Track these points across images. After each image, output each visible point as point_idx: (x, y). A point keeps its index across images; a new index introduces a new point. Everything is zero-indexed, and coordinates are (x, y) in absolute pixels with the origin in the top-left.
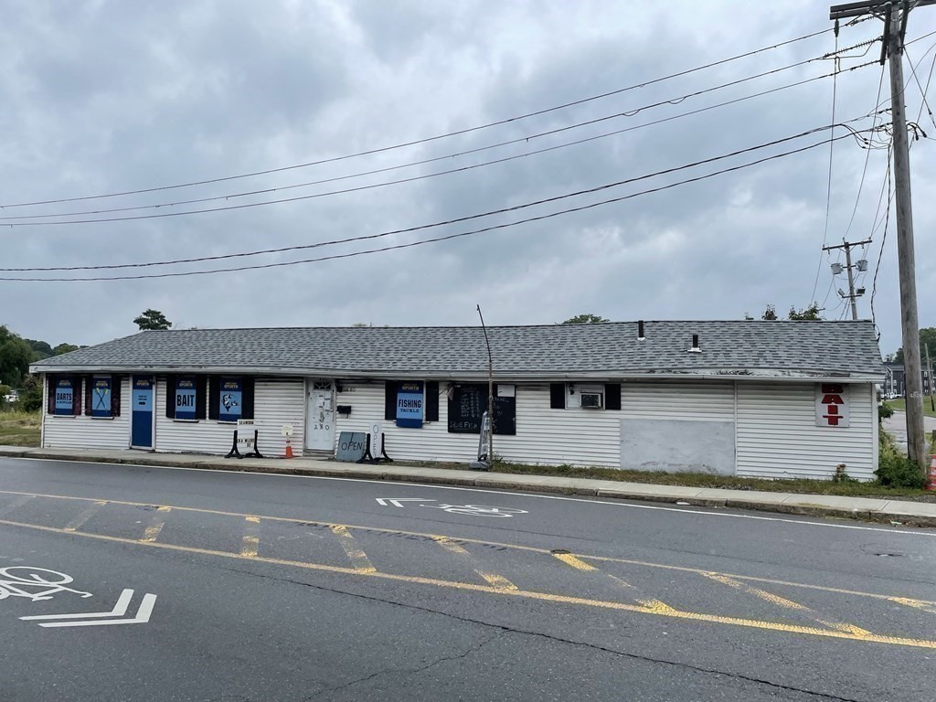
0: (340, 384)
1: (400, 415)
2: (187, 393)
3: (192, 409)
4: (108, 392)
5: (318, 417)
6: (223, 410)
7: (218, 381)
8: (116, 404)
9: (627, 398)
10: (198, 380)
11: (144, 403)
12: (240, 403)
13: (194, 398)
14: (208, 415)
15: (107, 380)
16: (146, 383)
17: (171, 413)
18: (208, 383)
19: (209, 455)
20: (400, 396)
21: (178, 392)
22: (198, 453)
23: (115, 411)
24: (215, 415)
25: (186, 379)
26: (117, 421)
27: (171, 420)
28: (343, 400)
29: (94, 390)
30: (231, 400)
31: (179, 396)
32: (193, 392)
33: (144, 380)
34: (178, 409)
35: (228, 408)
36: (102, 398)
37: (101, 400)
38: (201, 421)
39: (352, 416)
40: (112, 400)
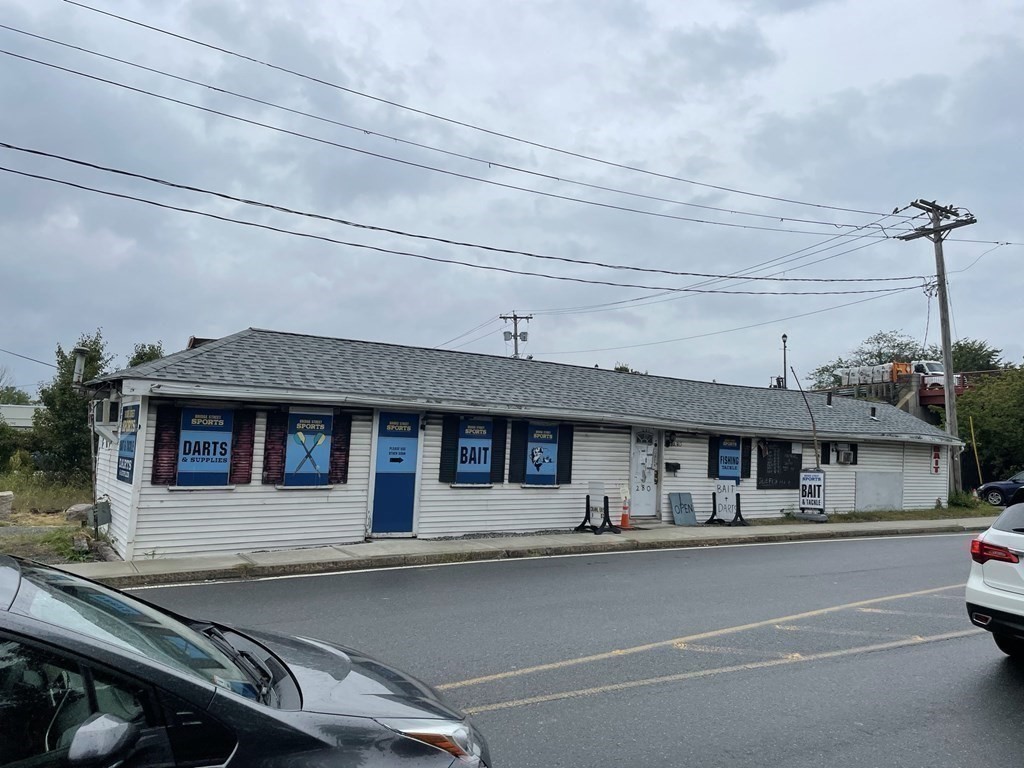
0: (671, 437)
1: (722, 472)
2: (476, 442)
3: (486, 468)
4: (324, 441)
5: (640, 477)
6: (531, 469)
7: (524, 427)
8: (341, 462)
9: (863, 455)
10: (496, 424)
11: (399, 460)
12: (554, 458)
13: (489, 452)
14: (506, 477)
15: (324, 419)
16: (405, 427)
17: (449, 474)
18: (509, 431)
19: (507, 535)
20: (723, 453)
21: (462, 442)
22: (494, 535)
23: (338, 473)
24: (519, 476)
25: (477, 424)
26: (338, 491)
27: (446, 486)
28: (669, 455)
29: (290, 438)
30: (541, 453)
31: (463, 448)
32: (488, 443)
33: (402, 422)
34: (461, 468)
35: (538, 466)
36: (307, 448)
37: (309, 455)
38: (496, 486)
39: (678, 474)
40: (332, 455)
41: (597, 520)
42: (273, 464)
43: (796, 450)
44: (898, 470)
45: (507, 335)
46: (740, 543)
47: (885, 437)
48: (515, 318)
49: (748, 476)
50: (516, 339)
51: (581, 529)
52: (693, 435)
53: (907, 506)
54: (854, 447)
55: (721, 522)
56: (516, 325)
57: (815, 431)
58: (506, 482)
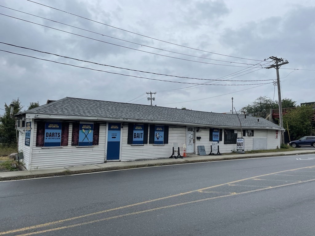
0: (198, 129)
1: (213, 139)
2: (139, 132)
3: (142, 139)
4: (91, 132)
5: (189, 141)
6: (156, 140)
7: (153, 127)
8: (96, 138)
9: (255, 133)
10: (145, 126)
11: (115, 137)
12: (163, 136)
13: (143, 135)
14: (148, 142)
15: (91, 125)
16: (117, 127)
17: (130, 141)
18: (149, 128)
19: (149, 160)
20: (214, 133)
21: (134, 132)
22: (145, 160)
23: (96, 142)
24: (152, 142)
25: (139, 126)
26: (96, 148)
27: (130, 145)
28: (198, 134)
29: (80, 131)
30: (159, 135)
31: (135, 134)
32: (142, 132)
33: (114, 126)
34: (134, 140)
35: (158, 139)
36: (86, 135)
37: (86, 136)
38: (145, 145)
39: (200, 140)
40: (93, 136)
41: (176, 154)
42: (75, 139)
43: (235, 132)
44: (265, 138)
45: (149, 99)
46: (219, 160)
47: (262, 128)
48: (151, 93)
49: (221, 140)
50: (151, 100)
51: (171, 157)
52: (205, 128)
53: (268, 148)
54: (253, 131)
55: (213, 154)
56: (151, 95)
57: (241, 126)
58: (148, 143)
